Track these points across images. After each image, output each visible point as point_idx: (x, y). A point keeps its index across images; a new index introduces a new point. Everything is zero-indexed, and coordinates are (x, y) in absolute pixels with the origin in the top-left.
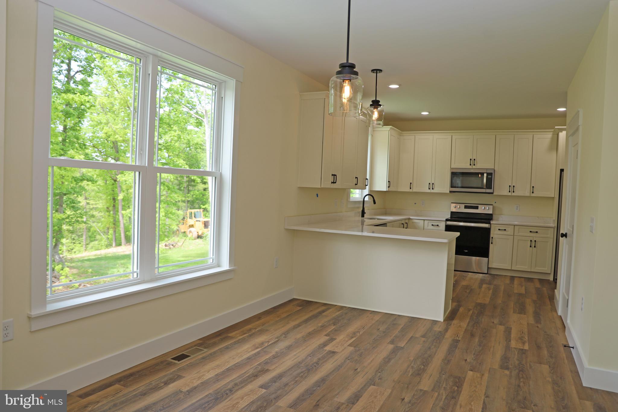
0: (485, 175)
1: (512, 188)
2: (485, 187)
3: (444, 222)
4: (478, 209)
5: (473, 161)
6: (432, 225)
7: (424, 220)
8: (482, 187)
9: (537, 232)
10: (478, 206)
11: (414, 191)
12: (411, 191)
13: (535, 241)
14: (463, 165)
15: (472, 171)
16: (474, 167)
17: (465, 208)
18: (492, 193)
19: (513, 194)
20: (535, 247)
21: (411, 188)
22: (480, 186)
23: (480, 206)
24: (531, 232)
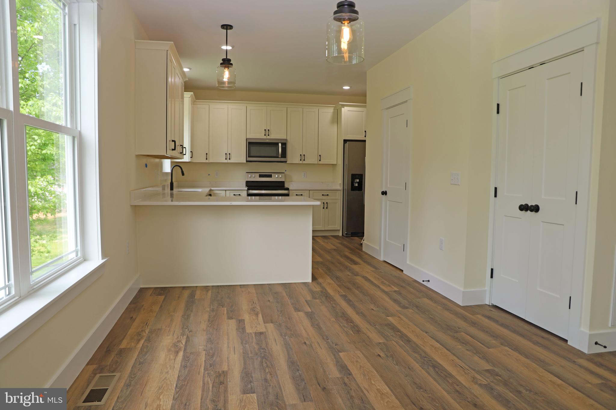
0: (280, 145)
1: (303, 157)
2: (280, 156)
3: (246, 191)
4: (272, 177)
5: (267, 132)
6: (234, 195)
7: (226, 190)
8: (277, 156)
9: (328, 195)
10: (272, 175)
11: (210, 161)
12: (207, 161)
13: (327, 203)
14: (258, 135)
15: (267, 141)
16: (268, 137)
17: (259, 177)
18: (286, 162)
19: (304, 162)
20: (327, 208)
21: (207, 159)
22: (275, 155)
23: (273, 175)
24: (323, 195)
